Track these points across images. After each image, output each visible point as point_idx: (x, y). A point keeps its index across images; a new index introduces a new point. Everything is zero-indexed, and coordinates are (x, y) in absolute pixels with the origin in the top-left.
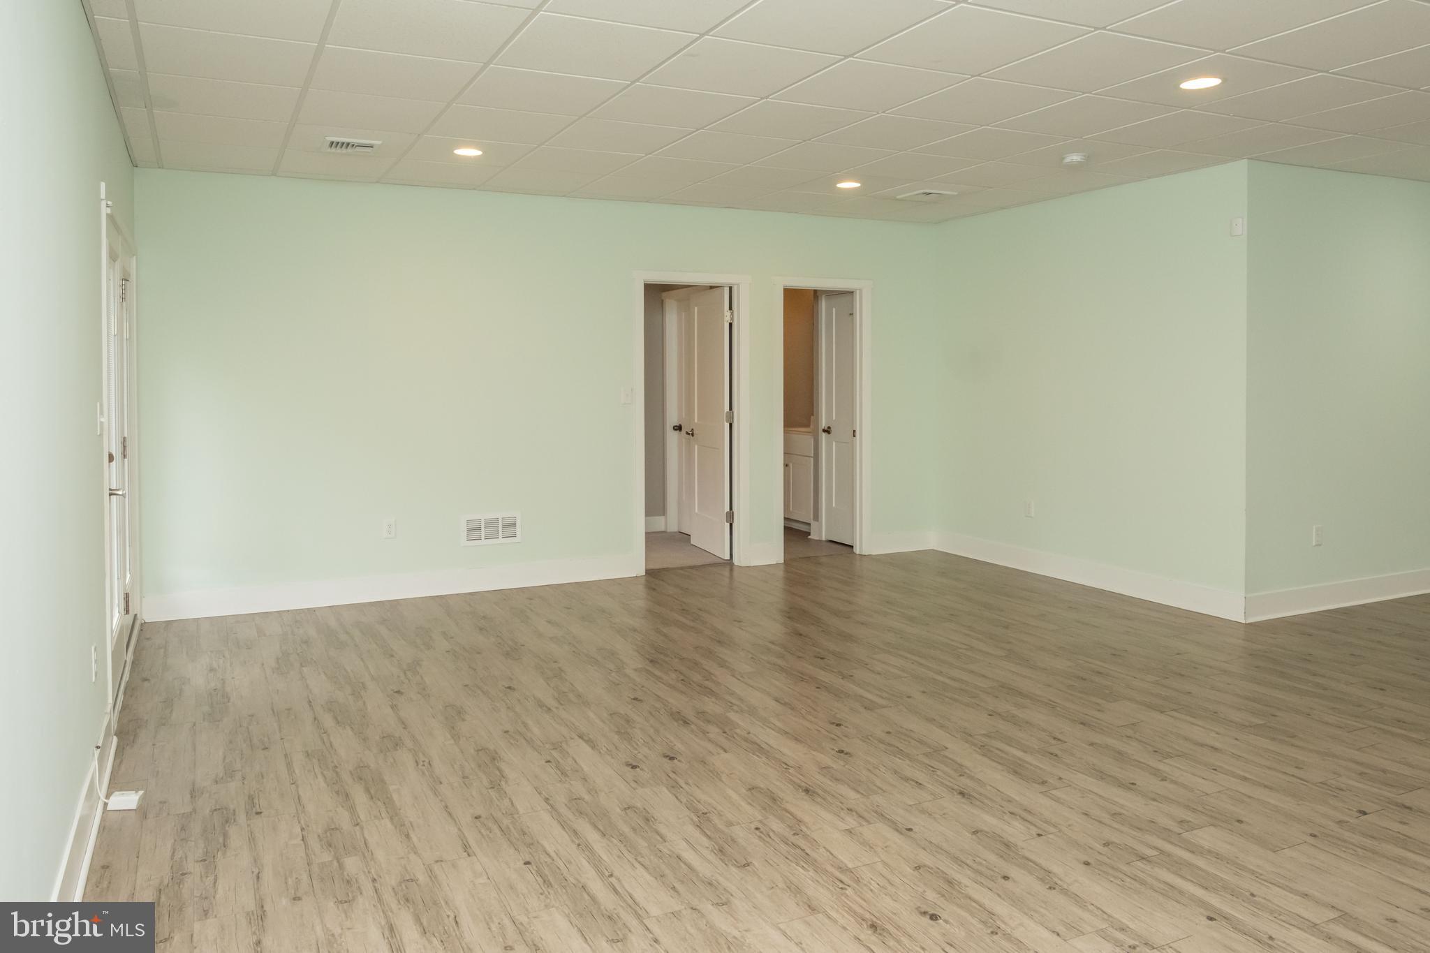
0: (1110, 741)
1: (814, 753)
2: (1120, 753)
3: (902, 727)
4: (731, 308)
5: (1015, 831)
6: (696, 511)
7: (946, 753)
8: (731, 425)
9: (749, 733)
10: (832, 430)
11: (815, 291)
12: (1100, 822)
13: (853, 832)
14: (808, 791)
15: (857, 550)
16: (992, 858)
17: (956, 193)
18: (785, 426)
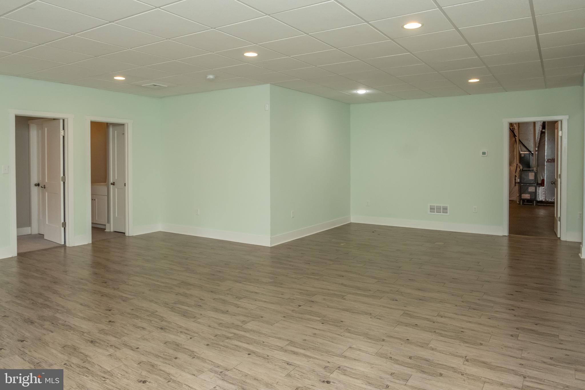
0: (221, 297)
1: (97, 325)
2: (224, 300)
3: (138, 306)
4: (64, 129)
5: (181, 339)
6: (47, 223)
7: (157, 313)
8: (64, 183)
9: (66, 322)
10: (116, 183)
11: (107, 123)
12: (214, 328)
13: (112, 355)
14: (93, 342)
15: (127, 234)
16: (171, 352)
17: (167, 86)
18: (92, 183)
